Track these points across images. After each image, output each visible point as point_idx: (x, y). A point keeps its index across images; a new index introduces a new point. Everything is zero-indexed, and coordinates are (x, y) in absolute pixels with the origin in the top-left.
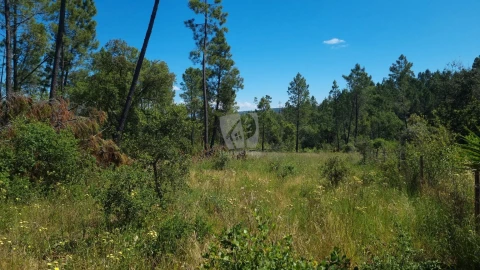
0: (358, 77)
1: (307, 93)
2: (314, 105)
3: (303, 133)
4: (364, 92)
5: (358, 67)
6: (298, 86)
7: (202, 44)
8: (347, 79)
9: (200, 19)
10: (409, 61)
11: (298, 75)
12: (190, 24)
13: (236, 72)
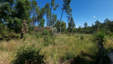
0: (97, 22)
1: (87, 25)
2: (90, 27)
3: (86, 31)
4: (98, 25)
5: (97, 21)
6: (86, 24)
7: (69, 19)
8: (95, 23)
9: (68, 16)
10: (108, 19)
11: (86, 23)
12: (67, 17)
13: (74, 23)
